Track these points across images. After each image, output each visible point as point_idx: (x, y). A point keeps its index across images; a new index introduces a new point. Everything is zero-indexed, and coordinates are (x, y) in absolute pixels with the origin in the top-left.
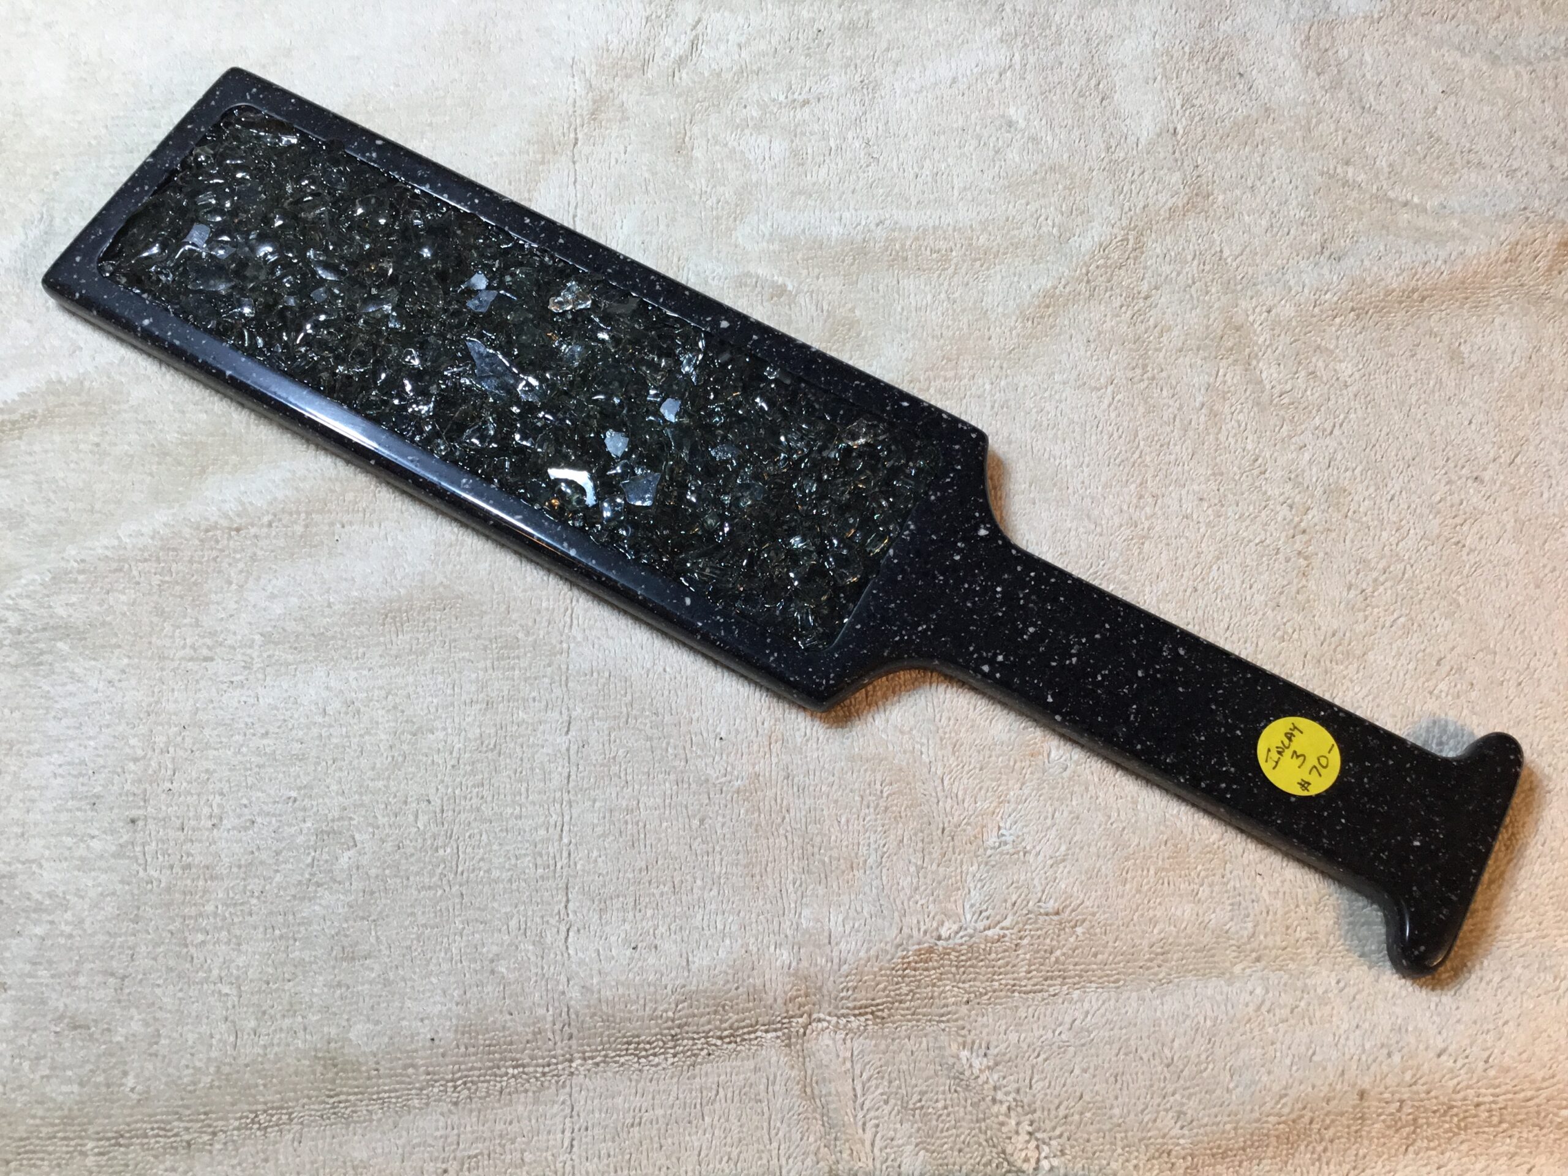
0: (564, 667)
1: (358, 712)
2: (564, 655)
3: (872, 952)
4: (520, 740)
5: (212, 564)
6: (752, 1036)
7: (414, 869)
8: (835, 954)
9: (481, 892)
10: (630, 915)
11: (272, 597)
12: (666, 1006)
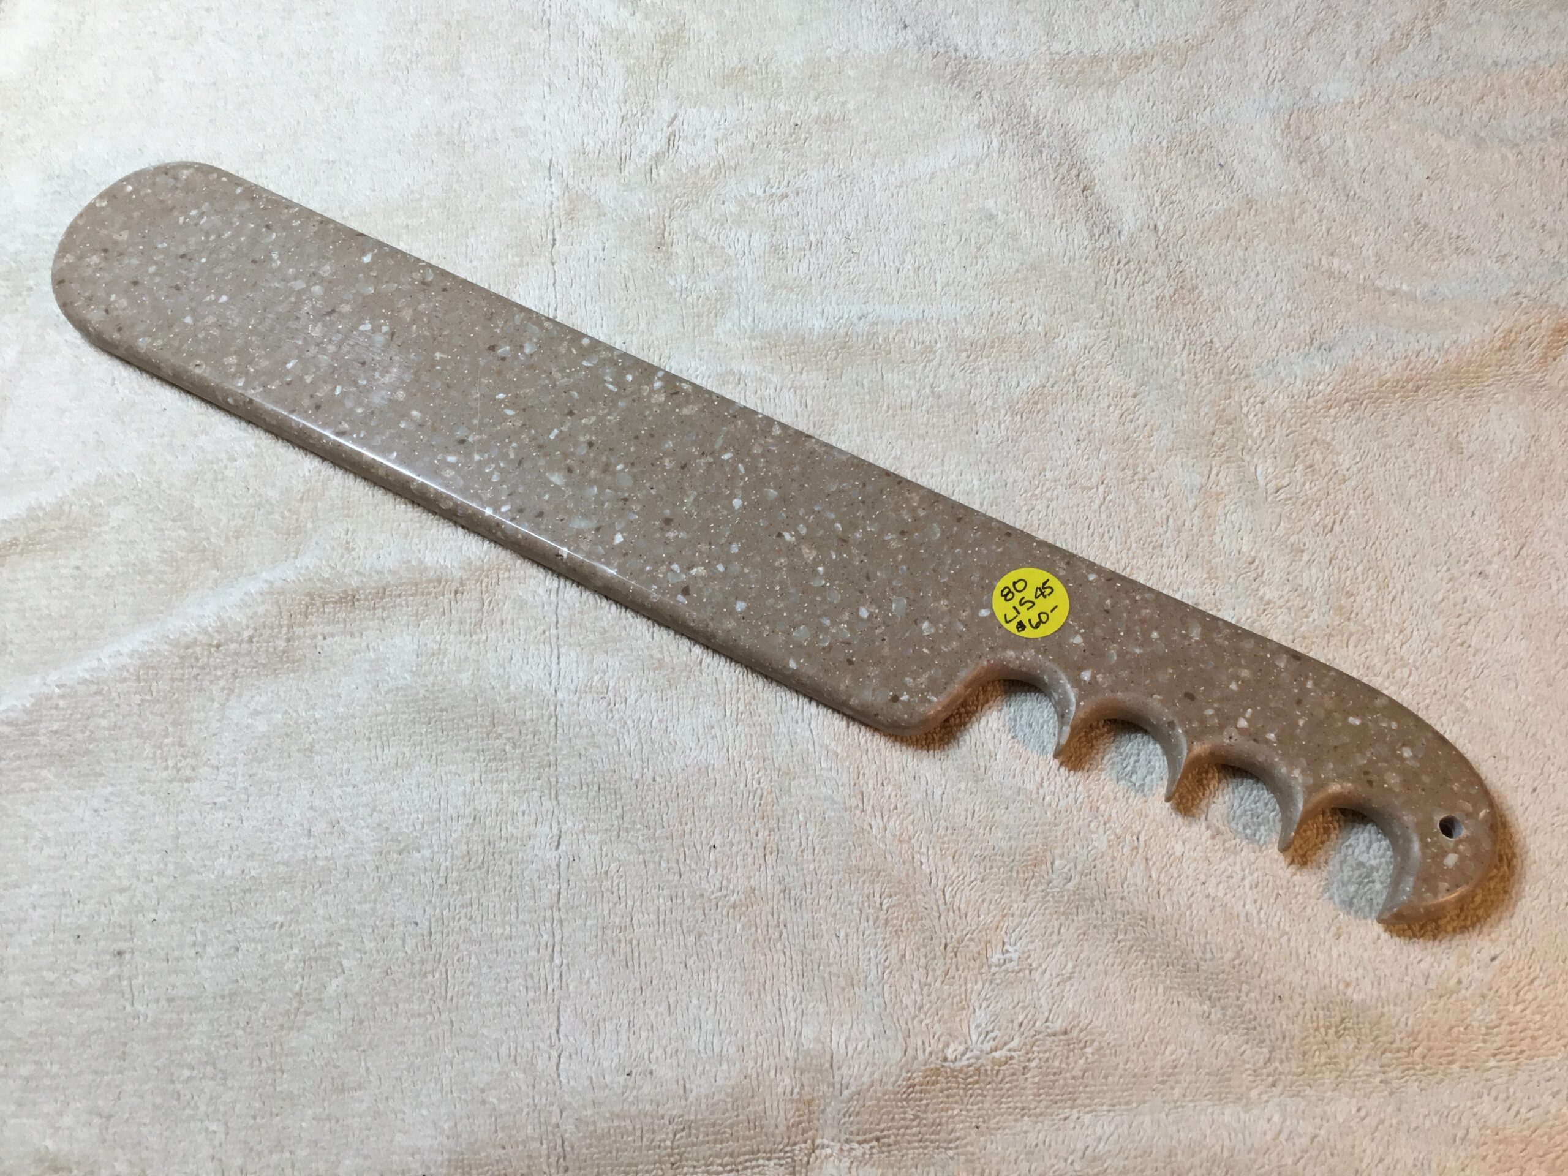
0: (553, 780)
1: (344, 832)
2: (553, 768)
3: (876, 1076)
4: (509, 856)
5: (193, 682)
6: (754, 1163)
7: (404, 995)
8: (837, 1079)
9: (471, 1017)
10: (624, 1037)
11: (256, 713)
12: (664, 1136)
